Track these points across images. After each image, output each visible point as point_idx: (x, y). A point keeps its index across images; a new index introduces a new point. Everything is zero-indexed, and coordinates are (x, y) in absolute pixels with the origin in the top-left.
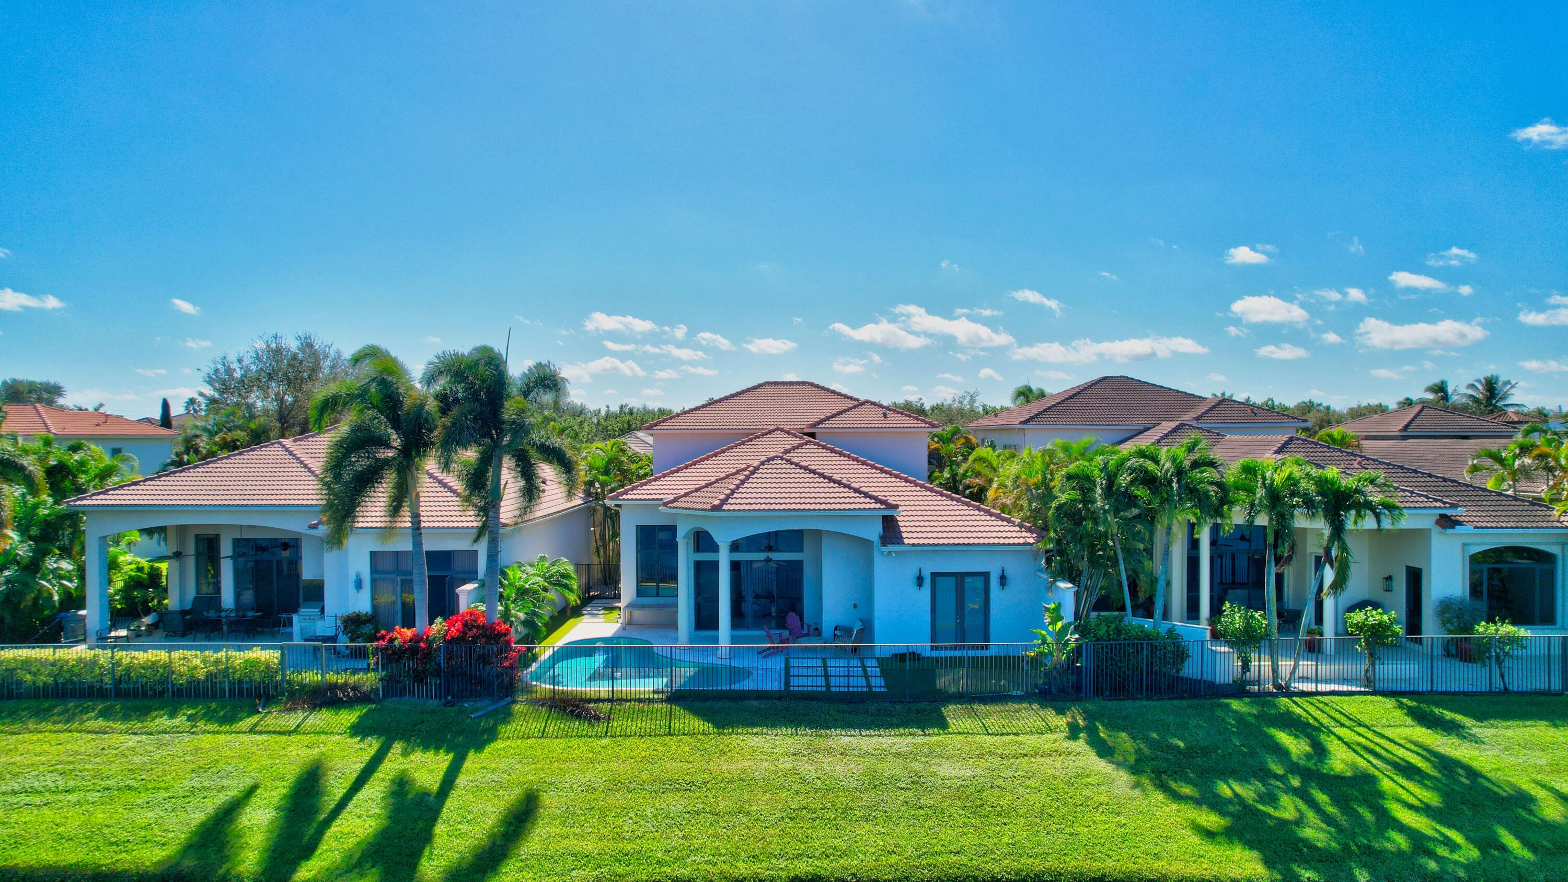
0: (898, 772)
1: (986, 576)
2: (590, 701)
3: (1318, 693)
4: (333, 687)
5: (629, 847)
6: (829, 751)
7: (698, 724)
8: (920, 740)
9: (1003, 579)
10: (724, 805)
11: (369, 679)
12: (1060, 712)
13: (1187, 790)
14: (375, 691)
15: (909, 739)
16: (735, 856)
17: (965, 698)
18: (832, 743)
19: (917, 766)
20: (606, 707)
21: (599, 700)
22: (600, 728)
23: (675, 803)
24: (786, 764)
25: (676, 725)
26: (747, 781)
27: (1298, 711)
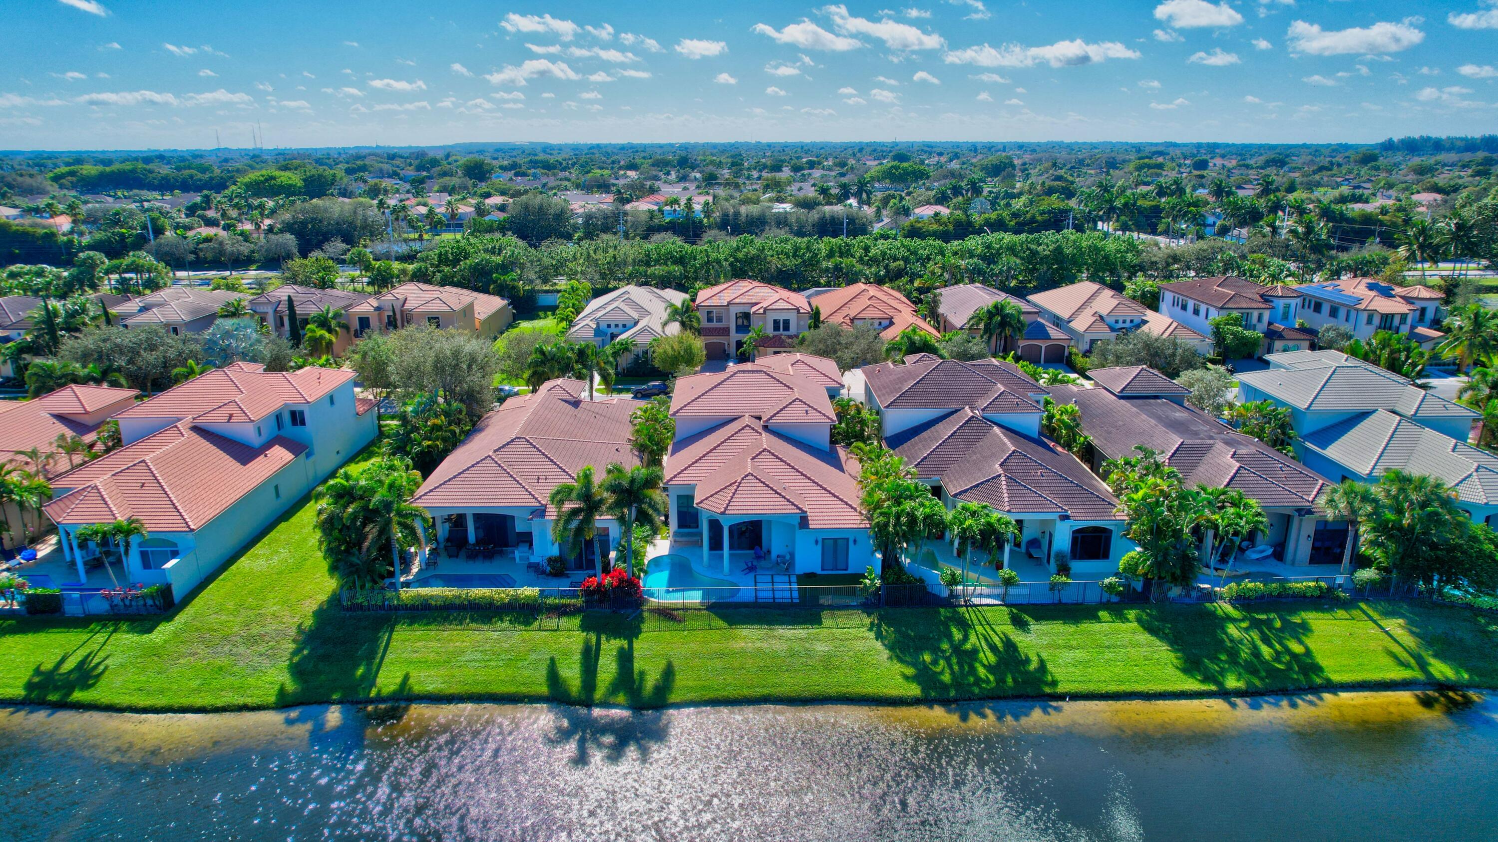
0: (801, 649)
1: (847, 539)
2: (674, 609)
3: (981, 605)
4: (565, 606)
5: (705, 684)
6: (774, 637)
7: (721, 623)
8: (810, 631)
9: (855, 541)
10: (736, 665)
11: (579, 602)
12: (869, 616)
13: (908, 659)
14: (582, 607)
15: (806, 631)
16: (742, 687)
17: (831, 608)
18: (776, 633)
19: (807, 645)
20: (681, 612)
21: (678, 609)
22: (682, 626)
23: (718, 664)
24: (758, 644)
25: (713, 623)
26: (742, 653)
27: (967, 616)
